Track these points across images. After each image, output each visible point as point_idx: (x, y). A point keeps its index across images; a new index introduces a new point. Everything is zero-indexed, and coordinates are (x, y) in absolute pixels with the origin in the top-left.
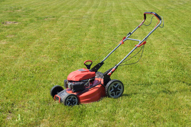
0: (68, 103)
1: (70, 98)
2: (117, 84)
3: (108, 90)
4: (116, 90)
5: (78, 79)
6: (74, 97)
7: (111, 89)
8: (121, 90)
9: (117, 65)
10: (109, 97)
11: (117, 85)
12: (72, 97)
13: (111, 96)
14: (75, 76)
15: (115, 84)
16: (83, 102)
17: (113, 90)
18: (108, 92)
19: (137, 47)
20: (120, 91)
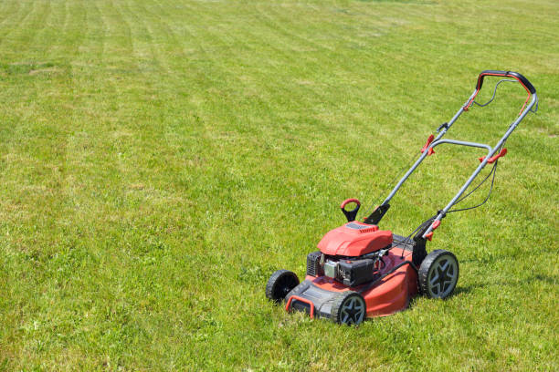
0: (343, 316)
1: (348, 304)
2: (446, 261)
3: (427, 278)
4: (443, 278)
5: (357, 250)
6: (357, 301)
7: (433, 276)
8: (453, 277)
9: (444, 210)
10: (429, 297)
11: (446, 265)
12: (354, 299)
13: (432, 293)
14: (349, 243)
15: (443, 263)
16: (375, 312)
17: (437, 277)
18: (426, 283)
19: (487, 163)
20: (450, 279)
